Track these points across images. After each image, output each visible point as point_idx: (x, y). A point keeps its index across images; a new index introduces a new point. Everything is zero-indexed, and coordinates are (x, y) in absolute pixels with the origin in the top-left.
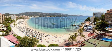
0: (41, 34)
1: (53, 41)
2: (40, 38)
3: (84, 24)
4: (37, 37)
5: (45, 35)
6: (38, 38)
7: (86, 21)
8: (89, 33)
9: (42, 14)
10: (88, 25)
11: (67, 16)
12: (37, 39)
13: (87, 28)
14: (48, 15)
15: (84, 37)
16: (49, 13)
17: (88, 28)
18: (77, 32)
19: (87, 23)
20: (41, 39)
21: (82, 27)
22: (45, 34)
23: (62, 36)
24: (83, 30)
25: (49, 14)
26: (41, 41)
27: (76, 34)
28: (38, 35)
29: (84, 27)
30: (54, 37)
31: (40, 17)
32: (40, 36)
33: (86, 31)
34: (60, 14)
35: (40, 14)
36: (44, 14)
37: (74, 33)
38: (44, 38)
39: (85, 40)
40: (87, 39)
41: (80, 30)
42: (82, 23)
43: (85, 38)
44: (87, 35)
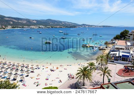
0: (20, 68)
1: (47, 79)
2: (19, 78)
3: (111, 46)
4: (12, 77)
5: (30, 69)
6: (14, 79)
7: (117, 38)
8: (122, 67)
9: (20, 21)
10: (121, 49)
11: (75, 27)
12: (12, 82)
13: (117, 55)
14: (34, 24)
15: (109, 73)
16: (36, 20)
17: (121, 55)
18: (94, 62)
19: (120, 43)
20: (21, 81)
21: (107, 52)
22: (30, 66)
23: (65, 67)
24: (107, 58)
25: (35, 22)
26: (24, 85)
27: (92, 64)
28: (14, 72)
29: (112, 53)
30: (49, 70)
31: (13, 27)
32: (19, 72)
33: (115, 61)
34: (61, 22)
35: (13, 22)
36: (25, 22)
37: (88, 62)
38: (28, 76)
39: (111, 82)
40: (116, 81)
41: (102, 57)
42: (106, 43)
43: (110, 78)
44: (117, 72)
